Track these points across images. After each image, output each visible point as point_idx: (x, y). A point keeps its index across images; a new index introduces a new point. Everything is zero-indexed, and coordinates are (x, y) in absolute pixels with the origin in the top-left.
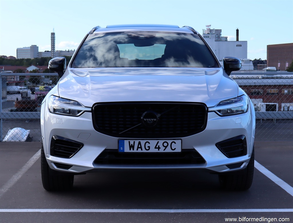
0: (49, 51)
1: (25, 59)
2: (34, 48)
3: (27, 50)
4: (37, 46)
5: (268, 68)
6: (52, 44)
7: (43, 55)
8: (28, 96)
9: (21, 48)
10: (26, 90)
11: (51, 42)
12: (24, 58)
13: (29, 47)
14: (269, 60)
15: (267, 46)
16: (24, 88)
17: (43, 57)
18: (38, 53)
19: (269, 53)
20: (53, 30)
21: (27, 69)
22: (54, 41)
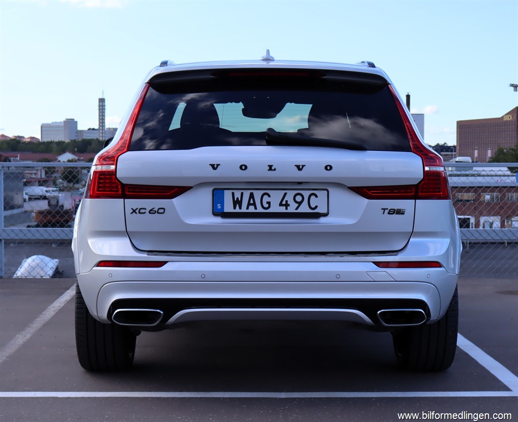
0: (95, 128)
1: (55, 141)
2: (71, 124)
3: (58, 127)
4: (76, 120)
5: (458, 159)
6: (101, 117)
7: (85, 134)
8: (60, 204)
9: (48, 124)
10: (56, 194)
11: (99, 114)
12: (52, 141)
13: (61, 122)
14: (460, 145)
15: (457, 122)
16: (52, 191)
17: (85, 138)
18: (77, 133)
19: (460, 134)
20: (103, 93)
21: (59, 159)
22: (104, 112)
